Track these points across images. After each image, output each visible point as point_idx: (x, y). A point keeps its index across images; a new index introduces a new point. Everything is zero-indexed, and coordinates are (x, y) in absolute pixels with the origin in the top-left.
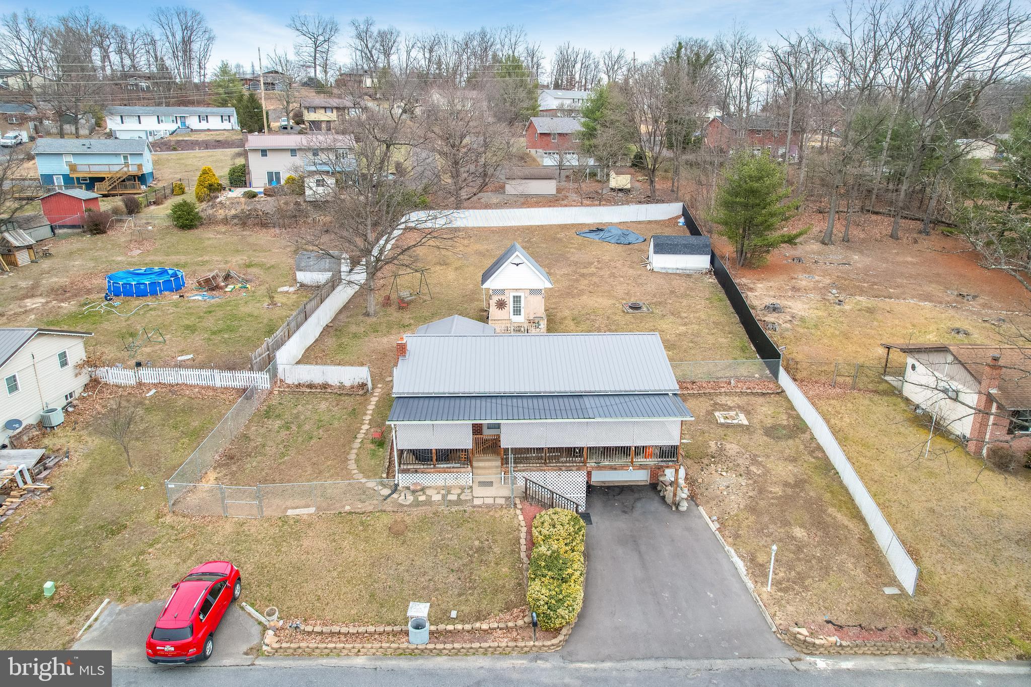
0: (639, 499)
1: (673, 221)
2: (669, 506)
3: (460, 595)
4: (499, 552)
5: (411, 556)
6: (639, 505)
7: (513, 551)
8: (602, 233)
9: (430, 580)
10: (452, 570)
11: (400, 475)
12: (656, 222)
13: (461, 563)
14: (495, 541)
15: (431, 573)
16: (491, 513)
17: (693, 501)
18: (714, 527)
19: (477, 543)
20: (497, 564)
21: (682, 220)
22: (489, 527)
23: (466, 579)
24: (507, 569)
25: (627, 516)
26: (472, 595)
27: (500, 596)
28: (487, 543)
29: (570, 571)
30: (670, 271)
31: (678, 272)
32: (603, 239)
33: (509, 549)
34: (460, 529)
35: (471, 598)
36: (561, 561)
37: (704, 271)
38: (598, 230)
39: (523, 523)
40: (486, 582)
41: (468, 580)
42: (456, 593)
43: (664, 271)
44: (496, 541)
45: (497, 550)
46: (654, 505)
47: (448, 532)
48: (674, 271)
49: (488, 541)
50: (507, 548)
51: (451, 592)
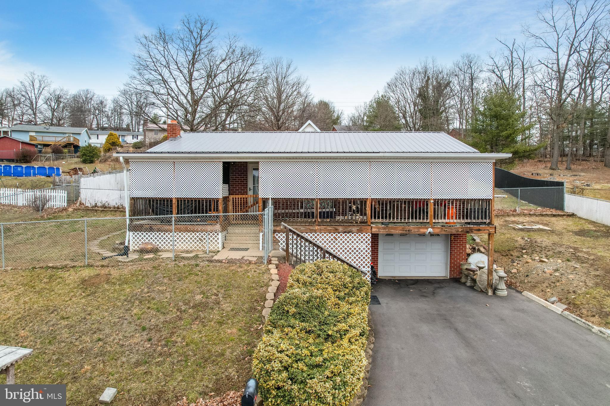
0: (441, 288)
2: (483, 292)
3: (138, 364)
4: (229, 309)
5: (90, 309)
6: (441, 292)
7: (252, 309)
9: (100, 340)
10: (144, 329)
11: (131, 233)
13: (162, 318)
14: (227, 296)
15: (107, 331)
16: (233, 268)
17: (513, 289)
18: (559, 308)
19: (199, 297)
20: (221, 323)
22: (224, 281)
23: (159, 341)
24: (234, 330)
25: (427, 299)
26: (158, 364)
27: (210, 368)
28: (213, 297)
29: (342, 326)
33: (247, 306)
34: (180, 283)
35: (154, 369)
36: (326, 313)
39: (276, 277)
40: (192, 346)
41: (163, 343)
42: (133, 360)
44: (230, 296)
45: (227, 306)
46: (463, 292)
47: (161, 284)
49: (217, 295)
50: (243, 304)
51: (124, 359)
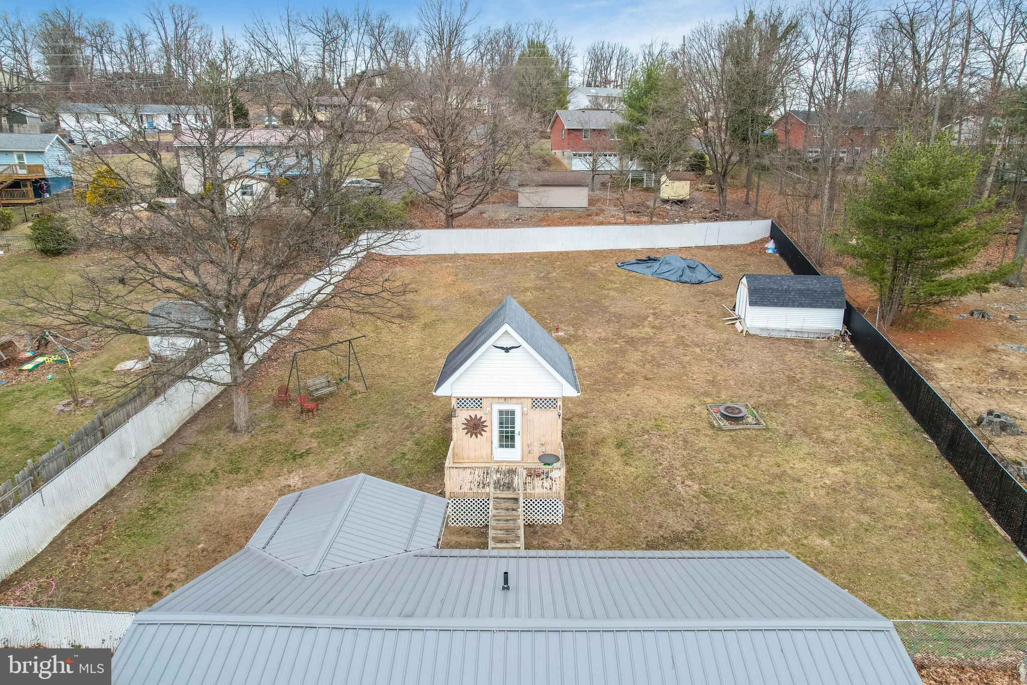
1: (756, 247)
8: (656, 265)
12: (732, 247)
21: (771, 245)
30: (775, 334)
31: (789, 335)
32: (658, 275)
37: (833, 335)
38: (650, 259)
43: (765, 334)
48: (783, 335)
